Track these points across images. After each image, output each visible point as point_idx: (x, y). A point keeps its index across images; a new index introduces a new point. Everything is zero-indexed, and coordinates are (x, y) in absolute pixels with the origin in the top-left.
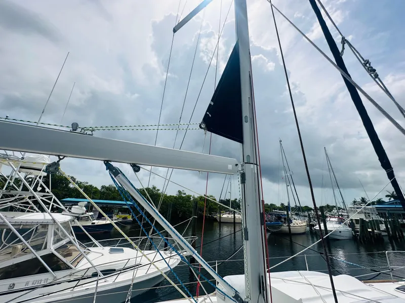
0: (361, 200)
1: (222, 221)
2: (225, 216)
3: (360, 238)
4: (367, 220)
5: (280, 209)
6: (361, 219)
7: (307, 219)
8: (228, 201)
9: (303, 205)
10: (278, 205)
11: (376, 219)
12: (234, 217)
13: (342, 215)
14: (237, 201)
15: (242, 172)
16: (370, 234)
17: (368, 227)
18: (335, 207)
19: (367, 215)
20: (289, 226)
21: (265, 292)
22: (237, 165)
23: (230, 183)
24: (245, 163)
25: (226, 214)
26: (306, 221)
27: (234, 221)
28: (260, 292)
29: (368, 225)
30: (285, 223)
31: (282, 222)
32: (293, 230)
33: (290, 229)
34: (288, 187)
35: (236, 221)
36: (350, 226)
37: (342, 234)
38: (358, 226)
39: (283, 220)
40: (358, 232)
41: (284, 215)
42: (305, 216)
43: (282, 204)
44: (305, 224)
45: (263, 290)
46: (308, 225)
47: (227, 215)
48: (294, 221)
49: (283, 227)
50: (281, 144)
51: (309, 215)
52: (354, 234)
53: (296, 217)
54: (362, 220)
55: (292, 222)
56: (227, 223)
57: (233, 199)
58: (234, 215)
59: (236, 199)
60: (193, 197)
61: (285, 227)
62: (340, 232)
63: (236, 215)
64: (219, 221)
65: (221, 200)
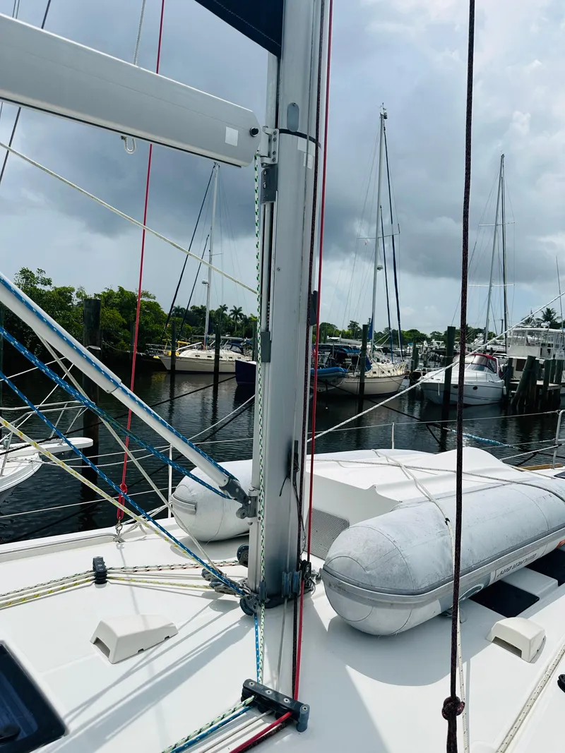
0: (544, 316)
1: (177, 368)
2: (188, 354)
3: (515, 401)
4: (542, 361)
5: (345, 335)
6: (530, 357)
7: (408, 361)
8: (201, 311)
9: (405, 328)
10: (343, 326)
11: (560, 358)
12: (217, 356)
13: (492, 351)
14: (228, 313)
15: (268, 161)
16: (538, 391)
17: (540, 376)
18: (480, 331)
19: (545, 349)
20: (362, 377)
21: (298, 474)
22: (254, 132)
23: (207, 253)
24: (282, 131)
25: (191, 348)
26: (404, 364)
27: (217, 367)
28: (288, 476)
29: (541, 371)
30: (352, 369)
31: (345, 366)
32: (368, 388)
33: (362, 385)
34: (379, 272)
35: (221, 369)
36: (501, 375)
37: (478, 393)
38: (518, 376)
39: (349, 361)
40: (514, 387)
41: (355, 348)
42: (405, 355)
43: (353, 325)
44: (400, 372)
45: (296, 469)
46: (406, 376)
47: (196, 351)
48: (375, 366)
49: (345, 380)
50: (383, 128)
51: (416, 351)
52: (505, 393)
53: (383, 357)
54: (532, 359)
55: (370, 368)
56: (194, 374)
57: (214, 307)
58: (217, 352)
59: (224, 308)
60: (79, 295)
61: (351, 381)
62: (475, 388)
63: (222, 352)
64: (168, 367)
65: (178, 310)
